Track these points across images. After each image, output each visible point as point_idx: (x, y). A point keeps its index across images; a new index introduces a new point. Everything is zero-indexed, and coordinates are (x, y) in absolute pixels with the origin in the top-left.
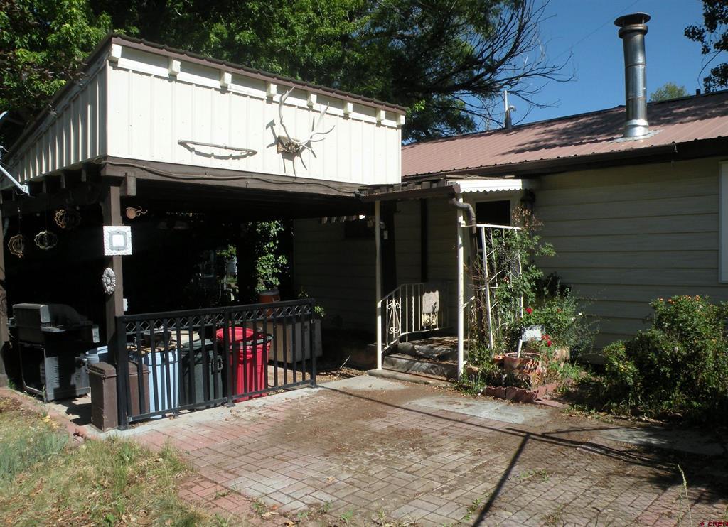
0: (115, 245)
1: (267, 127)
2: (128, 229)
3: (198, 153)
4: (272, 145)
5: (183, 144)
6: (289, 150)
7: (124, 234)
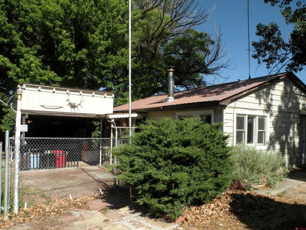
0: (23, 129)
1: (66, 101)
2: (27, 126)
3: (46, 108)
4: (68, 105)
5: (42, 106)
6: (73, 106)
7: (26, 127)
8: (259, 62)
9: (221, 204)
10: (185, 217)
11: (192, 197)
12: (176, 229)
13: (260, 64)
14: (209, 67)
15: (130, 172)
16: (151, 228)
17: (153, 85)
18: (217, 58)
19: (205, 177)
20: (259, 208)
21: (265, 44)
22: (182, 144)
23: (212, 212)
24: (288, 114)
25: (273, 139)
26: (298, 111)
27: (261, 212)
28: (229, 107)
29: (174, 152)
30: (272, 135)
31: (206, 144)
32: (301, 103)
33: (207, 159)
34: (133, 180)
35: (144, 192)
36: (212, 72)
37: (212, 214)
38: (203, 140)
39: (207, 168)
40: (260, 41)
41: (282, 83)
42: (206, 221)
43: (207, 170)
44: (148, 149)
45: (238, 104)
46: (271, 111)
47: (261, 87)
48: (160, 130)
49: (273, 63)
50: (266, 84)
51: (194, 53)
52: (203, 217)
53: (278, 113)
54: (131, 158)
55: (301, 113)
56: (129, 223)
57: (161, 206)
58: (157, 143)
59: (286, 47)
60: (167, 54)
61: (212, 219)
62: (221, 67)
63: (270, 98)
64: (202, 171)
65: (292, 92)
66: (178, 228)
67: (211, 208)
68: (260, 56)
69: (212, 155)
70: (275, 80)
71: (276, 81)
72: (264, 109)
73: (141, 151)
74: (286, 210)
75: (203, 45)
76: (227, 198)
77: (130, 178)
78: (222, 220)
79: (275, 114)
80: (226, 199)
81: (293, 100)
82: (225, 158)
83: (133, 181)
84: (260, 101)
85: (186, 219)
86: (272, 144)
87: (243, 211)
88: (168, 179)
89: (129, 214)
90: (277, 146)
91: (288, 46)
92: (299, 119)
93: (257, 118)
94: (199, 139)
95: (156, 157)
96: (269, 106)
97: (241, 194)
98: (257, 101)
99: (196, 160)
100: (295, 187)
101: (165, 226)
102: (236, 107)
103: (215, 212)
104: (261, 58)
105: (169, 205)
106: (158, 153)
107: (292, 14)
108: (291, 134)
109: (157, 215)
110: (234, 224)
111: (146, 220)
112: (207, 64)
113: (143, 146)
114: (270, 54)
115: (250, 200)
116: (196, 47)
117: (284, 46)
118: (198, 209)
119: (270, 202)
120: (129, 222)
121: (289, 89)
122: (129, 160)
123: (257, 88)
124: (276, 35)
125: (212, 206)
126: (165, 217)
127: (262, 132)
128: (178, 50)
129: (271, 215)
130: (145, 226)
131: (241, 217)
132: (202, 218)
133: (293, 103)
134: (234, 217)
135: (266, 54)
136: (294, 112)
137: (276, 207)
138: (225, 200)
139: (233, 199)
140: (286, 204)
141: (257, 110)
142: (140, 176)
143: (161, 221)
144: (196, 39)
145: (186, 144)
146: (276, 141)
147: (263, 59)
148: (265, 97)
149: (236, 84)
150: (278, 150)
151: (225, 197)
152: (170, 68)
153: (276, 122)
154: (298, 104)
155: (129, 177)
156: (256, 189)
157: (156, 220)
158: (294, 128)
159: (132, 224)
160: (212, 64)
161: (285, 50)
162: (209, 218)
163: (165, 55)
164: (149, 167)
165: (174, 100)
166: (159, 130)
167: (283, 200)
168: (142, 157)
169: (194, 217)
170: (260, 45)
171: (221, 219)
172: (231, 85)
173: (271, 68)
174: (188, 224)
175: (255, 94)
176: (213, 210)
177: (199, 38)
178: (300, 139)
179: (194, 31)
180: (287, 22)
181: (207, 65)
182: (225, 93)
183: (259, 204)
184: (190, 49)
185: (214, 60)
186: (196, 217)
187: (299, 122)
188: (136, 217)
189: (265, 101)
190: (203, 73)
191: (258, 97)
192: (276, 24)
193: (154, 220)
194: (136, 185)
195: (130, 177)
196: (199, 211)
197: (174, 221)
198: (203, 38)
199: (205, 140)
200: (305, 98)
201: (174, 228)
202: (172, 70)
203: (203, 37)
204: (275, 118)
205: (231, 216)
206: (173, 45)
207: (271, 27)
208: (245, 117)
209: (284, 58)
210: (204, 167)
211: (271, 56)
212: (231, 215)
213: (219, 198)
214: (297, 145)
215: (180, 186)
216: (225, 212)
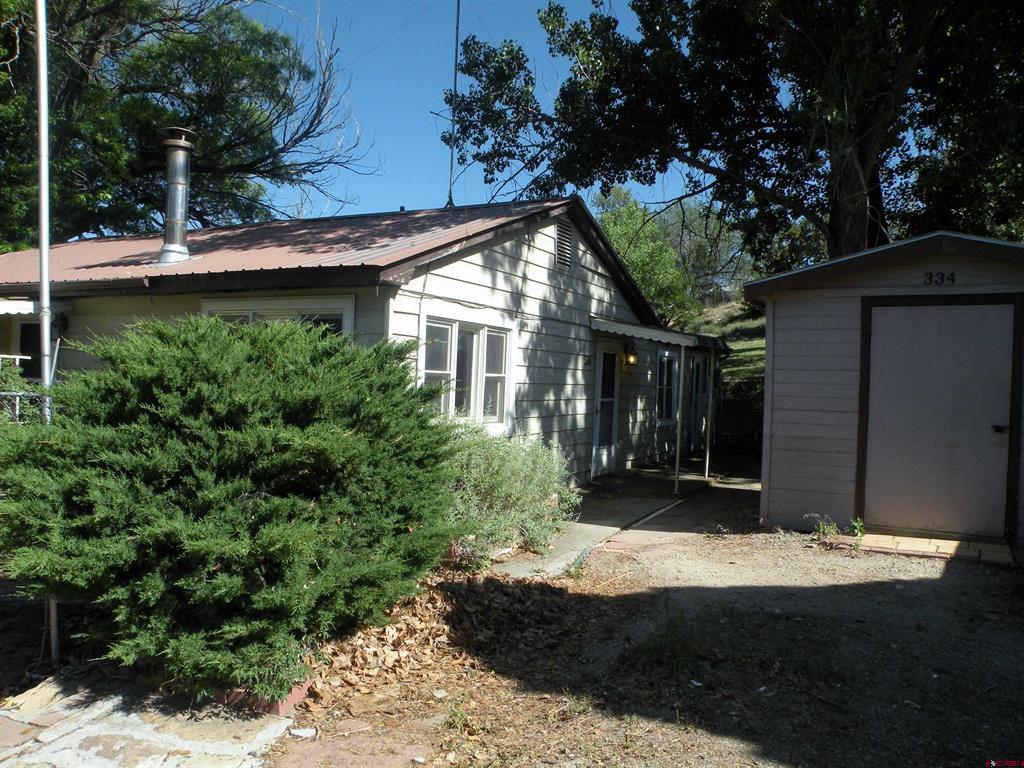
8: (462, 160)
9: (418, 625)
10: (306, 686)
11: (330, 610)
12: (288, 736)
13: (463, 167)
14: (287, 159)
15: (67, 533)
16: (186, 754)
17: (82, 197)
18: (316, 131)
19: (371, 536)
20: (536, 621)
21: (485, 102)
22: (283, 418)
23: (395, 655)
24: (563, 325)
25: (525, 404)
26: (587, 318)
27: (543, 633)
28: (405, 293)
29: (261, 445)
30: (522, 390)
31: (377, 416)
32: (596, 297)
33: (378, 470)
34: (86, 567)
35: (141, 612)
36: (295, 177)
37: (396, 661)
38: (363, 400)
39: (377, 502)
40: (471, 94)
41: (551, 230)
42: (384, 687)
43: (378, 509)
44: (142, 435)
45: (433, 282)
46: (522, 313)
47: (500, 234)
48: (195, 362)
49: (503, 168)
50: (515, 225)
51: (237, 100)
52: (367, 675)
53: (539, 322)
54: (69, 479)
55: (594, 327)
56: (82, 753)
57: (220, 659)
58: (184, 412)
59: (544, 125)
60: (132, 90)
61: (400, 679)
62: (328, 162)
63: (520, 273)
64: (358, 513)
65: (576, 262)
66: (293, 732)
67: (390, 641)
68: (469, 142)
69: (392, 453)
70: (538, 218)
71: (541, 219)
72: (502, 305)
73: (112, 446)
74: (608, 615)
75: (273, 79)
76: (432, 600)
77: (74, 561)
78: (438, 677)
79: (533, 323)
80: (430, 606)
81: (577, 284)
82: (436, 463)
83: (85, 573)
84: (494, 278)
85: (313, 694)
86: (521, 418)
87: (493, 638)
88: (244, 552)
89: (68, 713)
90: (534, 425)
91: (549, 121)
92: (588, 344)
93: (484, 334)
94: (348, 396)
95: (186, 470)
96: (518, 297)
97: (465, 582)
98: (486, 279)
99: (340, 474)
100: (600, 545)
101: (240, 733)
102: (426, 294)
103: (404, 654)
104: (470, 148)
105: (253, 651)
106: (190, 454)
107: (566, 29)
108: (569, 389)
109: (199, 698)
110: (479, 684)
111: (153, 722)
112: (282, 146)
113: (123, 427)
114: (496, 138)
115: (500, 600)
116: (245, 82)
117: (539, 119)
118: (343, 651)
119: (556, 598)
120: (81, 747)
121: (568, 249)
122: (55, 486)
123: (489, 236)
124: (518, 83)
125: (391, 634)
126: (232, 697)
127: (496, 380)
128: (180, 80)
129: (574, 636)
130: (159, 751)
131: (491, 659)
132: (367, 679)
133: (575, 293)
134: (472, 661)
135: (487, 138)
136: (578, 322)
137: (578, 612)
138: (427, 608)
139: (454, 602)
140: (598, 598)
141: (486, 307)
142: (119, 549)
143: (217, 715)
144: (249, 52)
145: (301, 414)
146: (532, 407)
147: (474, 150)
148: (507, 267)
149: (405, 220)
150: (535, 437)
151: (427, 597)
152: (177, 135)
153: (534, 350)
154: (588, 297)
155: (69, 555)
156: (497, 562)
157: (193, 715)
158: (576, 369)
159: (98, 754)
160: (298, 149)
161: (541, 133)
162: (391, 676)
163: (123, 90)
164: (155, 510)
165: (187, 257)
166: (192, 361)
167: (585, 586)
168: (118, 469)
169: (336, 681)
170: (469, 103)
171: (431, 674)
172: (388, 222)
173: (497, 182)
174: (325, 711)
175: (483, 255)
176: (396, 645)
177: (261, 52)
178: (590, 402)
179: (244, 23)
180: (551, 50)
181: (283, 150)
182: (387, 245)
183: (532, 608)
184: (223, 81)
185: (306, 135)
186: (345, 681)
187: (587, 354)
188: (104, 716)
189: (508, 278)
190: (264, 177)
191: (490, 266)
192: (520, 49)
193: (187, 716)
194: (98, 586)
195: (75, 555)
196: (350, 656)
197: (271, 707)
198: (274, 51)
199: (368, 399)
200: (603, 281)
201: (279, 735)
202: (183, 142)
203: (276, 50)
204: (532, 336)
205: (460, 660)
206: (159, 56)
207: (508, 53)
208: (449, 327)
209: (536, 156)
210: (369, 500)
211: (500, 145)
212: (460, 655)
213: (409, 603)
214: (581, 422)
215: (288, 574)
216: (439, 649)
